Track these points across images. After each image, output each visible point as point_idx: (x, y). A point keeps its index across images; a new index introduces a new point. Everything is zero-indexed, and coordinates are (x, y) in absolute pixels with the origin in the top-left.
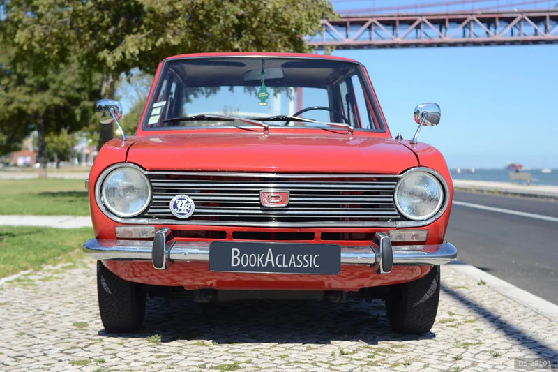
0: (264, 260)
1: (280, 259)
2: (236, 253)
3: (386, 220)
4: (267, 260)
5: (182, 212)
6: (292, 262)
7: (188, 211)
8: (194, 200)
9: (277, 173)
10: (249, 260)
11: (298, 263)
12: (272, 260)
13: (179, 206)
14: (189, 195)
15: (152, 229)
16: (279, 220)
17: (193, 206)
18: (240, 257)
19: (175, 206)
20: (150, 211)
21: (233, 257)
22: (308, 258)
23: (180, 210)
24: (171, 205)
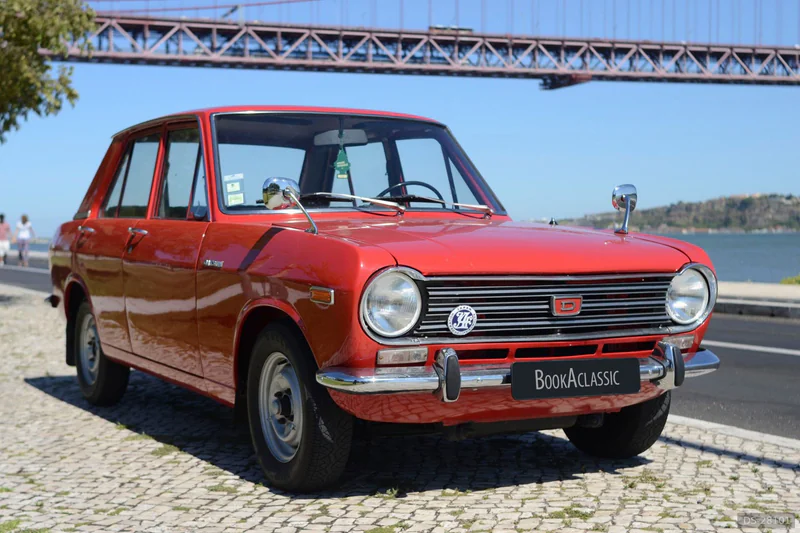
0: (566, 380)
1: (582, 377)
2: (539, 374)
3: (657, 326)
4: (570, 381)
5: (462, 327)
6: (594, 381)
7: (469, 326)
8: (477, 311)
9: (571, 275)
10: (552, 382)
11: (599, 382)
12: (574, 380)
13: (459, 320)
14: (472, 306)
15: (424, 351)
16: (564, 332)
17: (475, 319)
18: (543, 378)
19: (455, 320)
20: (422, 328)
21: (537, 379)
22: (608, 375)
23: (461, 325)
24: (450, 319)
